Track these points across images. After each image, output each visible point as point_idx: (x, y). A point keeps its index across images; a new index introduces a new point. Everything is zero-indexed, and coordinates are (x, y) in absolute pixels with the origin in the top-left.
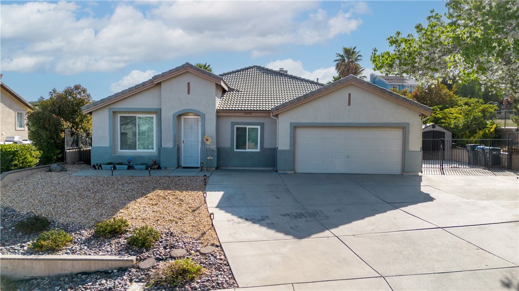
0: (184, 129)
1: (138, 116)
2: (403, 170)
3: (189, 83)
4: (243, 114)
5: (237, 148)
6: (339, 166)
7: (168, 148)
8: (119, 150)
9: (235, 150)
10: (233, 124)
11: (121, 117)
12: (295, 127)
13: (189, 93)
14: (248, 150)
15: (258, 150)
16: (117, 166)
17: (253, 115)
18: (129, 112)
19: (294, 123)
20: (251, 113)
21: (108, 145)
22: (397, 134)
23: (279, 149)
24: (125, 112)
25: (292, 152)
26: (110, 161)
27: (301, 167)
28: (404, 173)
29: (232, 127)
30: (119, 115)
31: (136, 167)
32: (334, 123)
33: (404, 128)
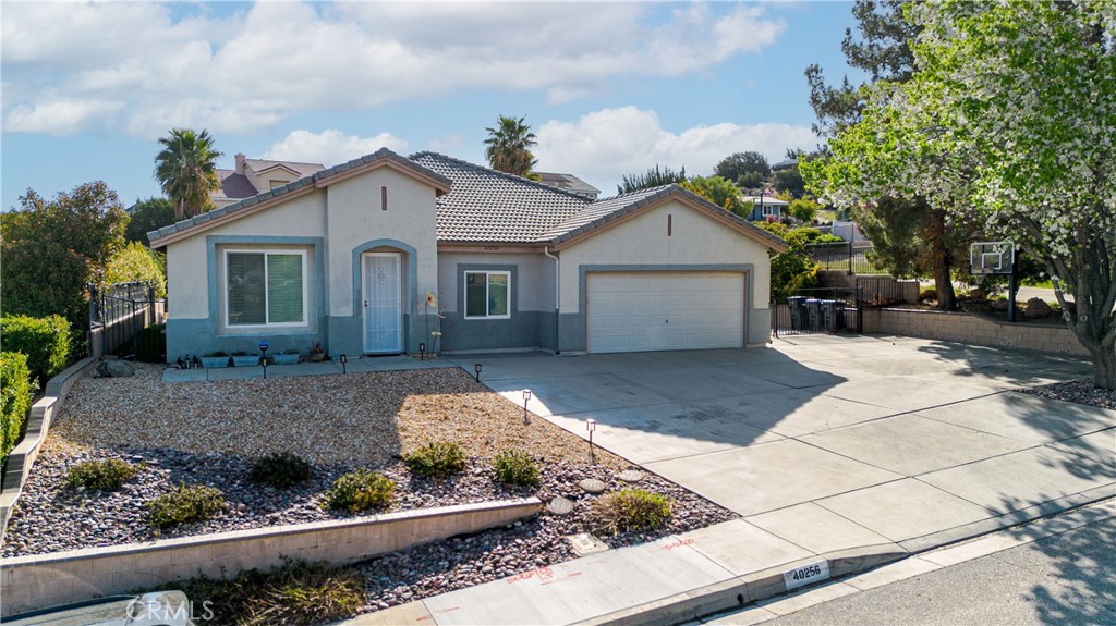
0: (368, 279)
1: (267, 252)
2: (746, 339)
3: (384, 189)
4: (483, 250)
5: (469, 314)
6: (654, 340)
7: (344, 317)
8: (227, 326)
9: (466, 318)
10: (461, 268)
11: (231, 256)
12: (587, 272)
13: (384, 208)
14: (488, 317)
15: (508, 316)
16: (235, 359)
17: (501, 250)
18: (249, 245)
19: (585, 266)
20: (497, 248)
21: (205, 315)
22: (737, 282)
23: (561, 312)
24: (240, 245)
25: (582, 317)
26: (218, 350)
27: (596, 345)
28: (748, 346)
29: (460, 274)
30: (225, 251)
31: (277, 358)
32: (647, 266)
33: (746, 273)
